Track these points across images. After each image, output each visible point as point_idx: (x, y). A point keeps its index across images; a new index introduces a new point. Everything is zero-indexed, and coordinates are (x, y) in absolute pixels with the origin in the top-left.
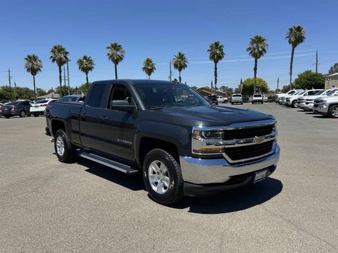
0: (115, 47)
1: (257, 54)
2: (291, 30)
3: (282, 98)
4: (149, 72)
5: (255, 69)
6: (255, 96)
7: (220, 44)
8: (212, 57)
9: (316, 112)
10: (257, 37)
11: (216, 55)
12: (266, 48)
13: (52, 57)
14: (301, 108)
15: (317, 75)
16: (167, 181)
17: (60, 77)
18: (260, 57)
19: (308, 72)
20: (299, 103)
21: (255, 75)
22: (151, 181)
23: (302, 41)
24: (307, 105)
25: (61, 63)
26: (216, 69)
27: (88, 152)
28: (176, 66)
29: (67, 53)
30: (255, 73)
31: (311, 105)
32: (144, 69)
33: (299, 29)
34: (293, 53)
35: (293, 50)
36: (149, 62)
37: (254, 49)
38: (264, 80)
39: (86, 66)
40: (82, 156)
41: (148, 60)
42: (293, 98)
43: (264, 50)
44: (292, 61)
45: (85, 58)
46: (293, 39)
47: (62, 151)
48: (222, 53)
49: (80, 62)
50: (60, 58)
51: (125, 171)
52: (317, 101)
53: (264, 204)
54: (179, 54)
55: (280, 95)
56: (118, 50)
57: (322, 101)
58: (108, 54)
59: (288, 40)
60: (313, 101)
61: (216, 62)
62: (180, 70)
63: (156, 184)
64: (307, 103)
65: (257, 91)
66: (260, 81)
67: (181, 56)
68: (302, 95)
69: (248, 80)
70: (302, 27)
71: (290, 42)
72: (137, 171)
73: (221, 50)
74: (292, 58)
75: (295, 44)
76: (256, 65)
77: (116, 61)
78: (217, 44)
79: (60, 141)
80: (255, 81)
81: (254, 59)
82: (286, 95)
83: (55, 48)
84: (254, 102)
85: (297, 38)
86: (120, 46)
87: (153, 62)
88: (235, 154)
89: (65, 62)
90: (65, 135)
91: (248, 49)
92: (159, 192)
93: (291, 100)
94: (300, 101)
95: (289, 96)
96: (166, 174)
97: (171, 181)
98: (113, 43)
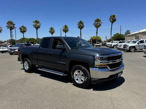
0: (37, 22)
1: (97, 26)
2: (111, 16)
3: (109, 44)
4: (52, 33)
5: (97, 32)
6: (97, 44)
7: (82, 22)
8: (79, 27)
9: (125, 50)
10: (97, 19)
11: (81, 26)
12: (101, 24)
13: (7, 26)
14: (118, 48)
15: (121, 35)
16: (83, 78)
17: (11, 35)
18: (98, 27)
19: (117, 34)
20: (116, 46)
21: (97, 35)
22: (75, 78)
23: (115, 21)
24: (120, 47)
25: (11, 29)
26: (81, 32)
27: (41, 68)
28: (64, 31)
29: (14, 24)
30: (97, 34)
31: (122, 47)
32: (50, 32)
33: (114, 16)
34: (112, 26)
35: (112, 25)
36: (52, 29)
37: (96, 24)
38: (100, 37)
39: (23, 30)
40: (39, 69)
41: (52, 28)
42: (113, 44)
43: (100, 25)
44: (111, 29)
45: (23, 27)
46: (112, 20)
47: (27, 68)
48: (83, 26)
49: (21, 29)
50: (11, 26)
51: (62, 75)
52: (124, 45)
53: (121, 86)
54: (65, 25)
55: (108, 43)
56: (38, 23)
57: (127, 45)
58: (33, 25)
59: (110, 20)
60: (123, 46)
61: (81, 29)
62: (66, 32)
63: (77, 80)
64: (120, 46)
65: (98, 41)
66: (99, 37)
67: (66, 26)
68: (117, 43)
69: (94, 37)
70: (115, 15)
71: (110, 21)
72: (67, 75)
73: (83, 24)
74: (112, 28)
75: (112, 22)
76: (97, 31)
77: (37, 28)
78: (81, 22)
79: (26, 63)
80: (97, 37)
81: (96, 28)
82: (110, 43)
83: (9, 22)
84: (97, 46)
85: (113, 20)
86: (38, 22)
87: (54, 29)
88: (111, 66)
89: (13, 28)
90: (29, 60)
91: (94, 24)
92: (79, 83)
93: (113, 45)
94: (116, 45)
95: (111, 43)
96: (83, 75)
97: (85, 78)
98: (36, 20)
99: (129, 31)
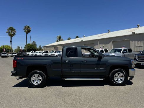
1: (11, 35)
2: (25, 27)
5: (11, 42)
6: (13, 53)
10: (11, 28)
12: (15, 33)
18: (13, 36)
21: (11, 44)
23: (30, 32)
35: (27, 35)
37: (10, 33)
46: (26, 31)
51: (102, 80)
59: (24, 31)
70: (29, 26)
75: (27, 33)
81: (10, 37)
82: (30, 53)
85: (28, 30)
91: (7, 32)
99: (35, 42)
